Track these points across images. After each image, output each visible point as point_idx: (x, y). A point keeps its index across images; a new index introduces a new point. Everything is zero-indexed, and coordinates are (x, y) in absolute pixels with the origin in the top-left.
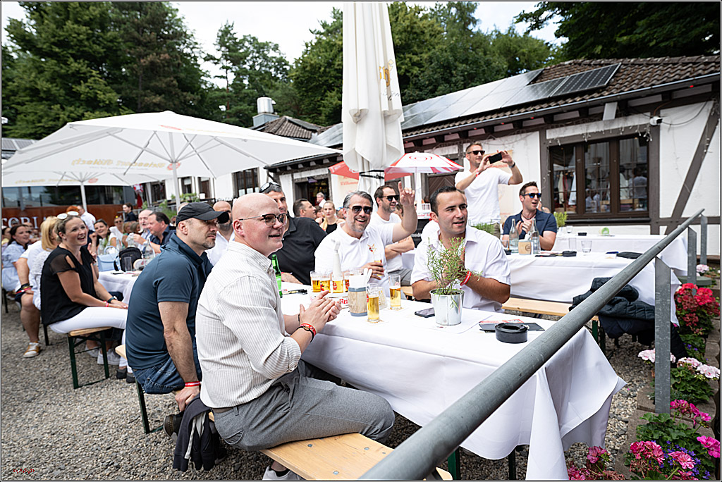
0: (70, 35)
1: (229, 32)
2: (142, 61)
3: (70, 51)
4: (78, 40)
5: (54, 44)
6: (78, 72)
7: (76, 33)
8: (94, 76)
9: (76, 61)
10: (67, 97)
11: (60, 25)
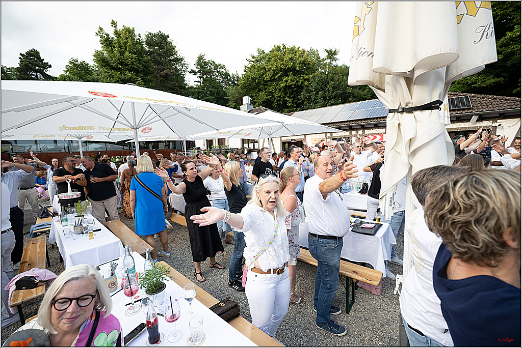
0: (127, 59)
1: (202, 59)
2: (161, 73)
3: (127, 67)
4: (131, 62)
5: (118, 63)
7: (130, 58)
8: (139, 81)
9: (129, 73)
11: (122, 54)
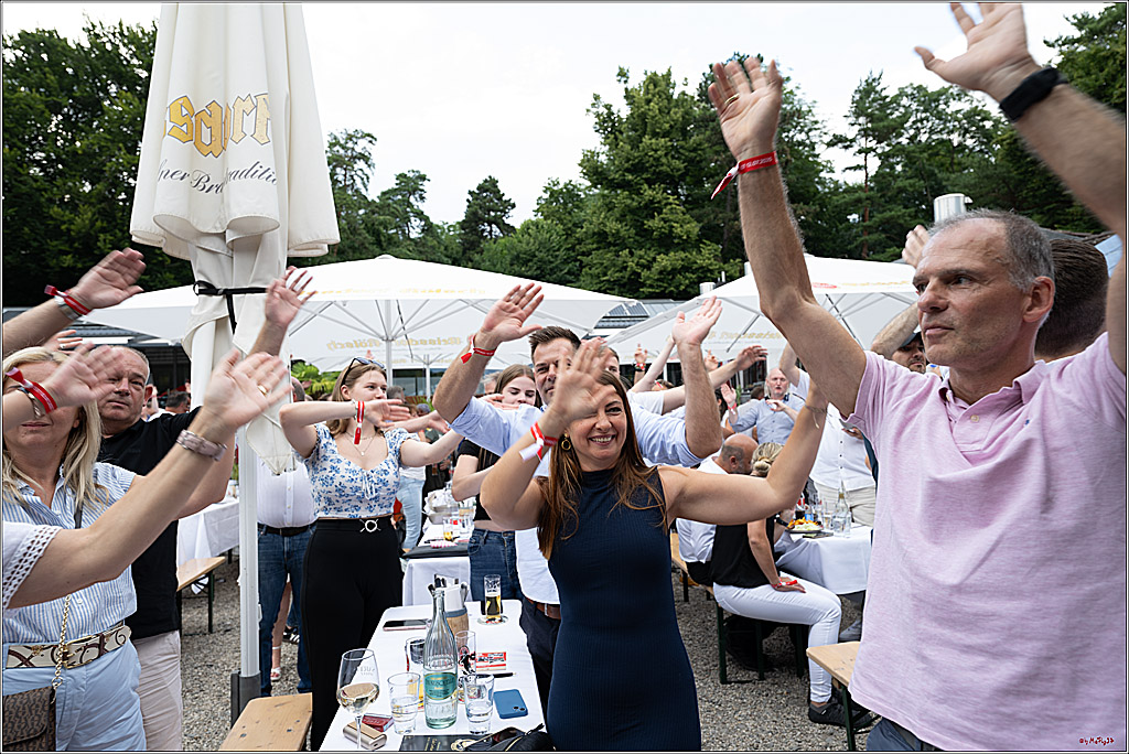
0: (646, 154)
1: (873, 89)
4: (654, 159)
6: (652, 202)
7: (653, 150)
8: (670, 204)
9: (650, 188)
10: (637, 238)
